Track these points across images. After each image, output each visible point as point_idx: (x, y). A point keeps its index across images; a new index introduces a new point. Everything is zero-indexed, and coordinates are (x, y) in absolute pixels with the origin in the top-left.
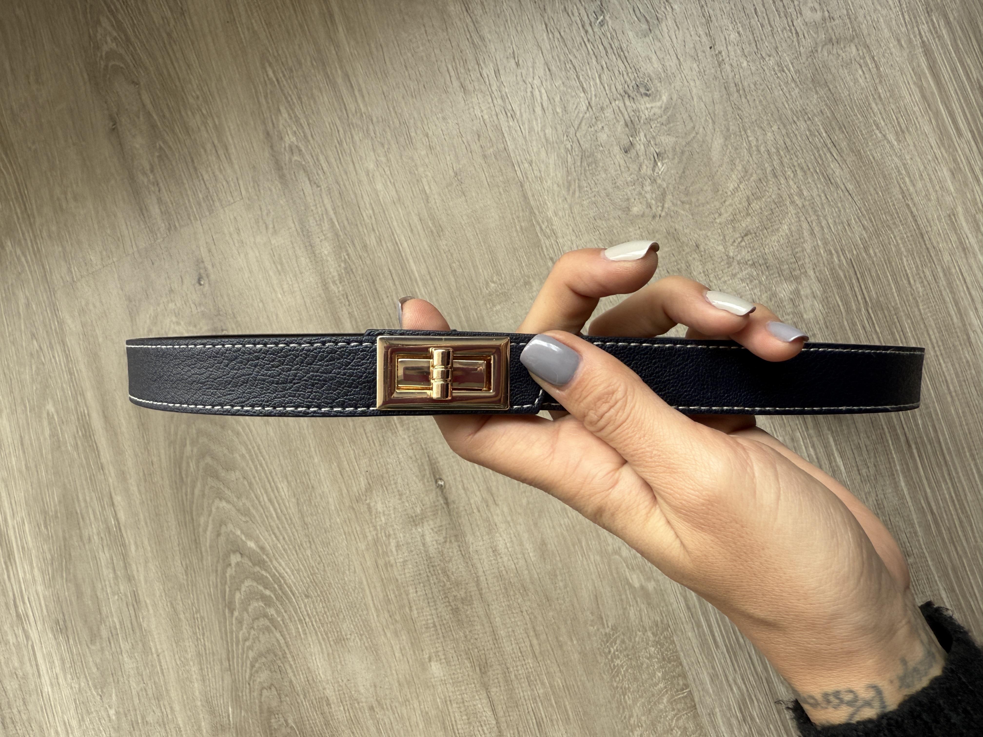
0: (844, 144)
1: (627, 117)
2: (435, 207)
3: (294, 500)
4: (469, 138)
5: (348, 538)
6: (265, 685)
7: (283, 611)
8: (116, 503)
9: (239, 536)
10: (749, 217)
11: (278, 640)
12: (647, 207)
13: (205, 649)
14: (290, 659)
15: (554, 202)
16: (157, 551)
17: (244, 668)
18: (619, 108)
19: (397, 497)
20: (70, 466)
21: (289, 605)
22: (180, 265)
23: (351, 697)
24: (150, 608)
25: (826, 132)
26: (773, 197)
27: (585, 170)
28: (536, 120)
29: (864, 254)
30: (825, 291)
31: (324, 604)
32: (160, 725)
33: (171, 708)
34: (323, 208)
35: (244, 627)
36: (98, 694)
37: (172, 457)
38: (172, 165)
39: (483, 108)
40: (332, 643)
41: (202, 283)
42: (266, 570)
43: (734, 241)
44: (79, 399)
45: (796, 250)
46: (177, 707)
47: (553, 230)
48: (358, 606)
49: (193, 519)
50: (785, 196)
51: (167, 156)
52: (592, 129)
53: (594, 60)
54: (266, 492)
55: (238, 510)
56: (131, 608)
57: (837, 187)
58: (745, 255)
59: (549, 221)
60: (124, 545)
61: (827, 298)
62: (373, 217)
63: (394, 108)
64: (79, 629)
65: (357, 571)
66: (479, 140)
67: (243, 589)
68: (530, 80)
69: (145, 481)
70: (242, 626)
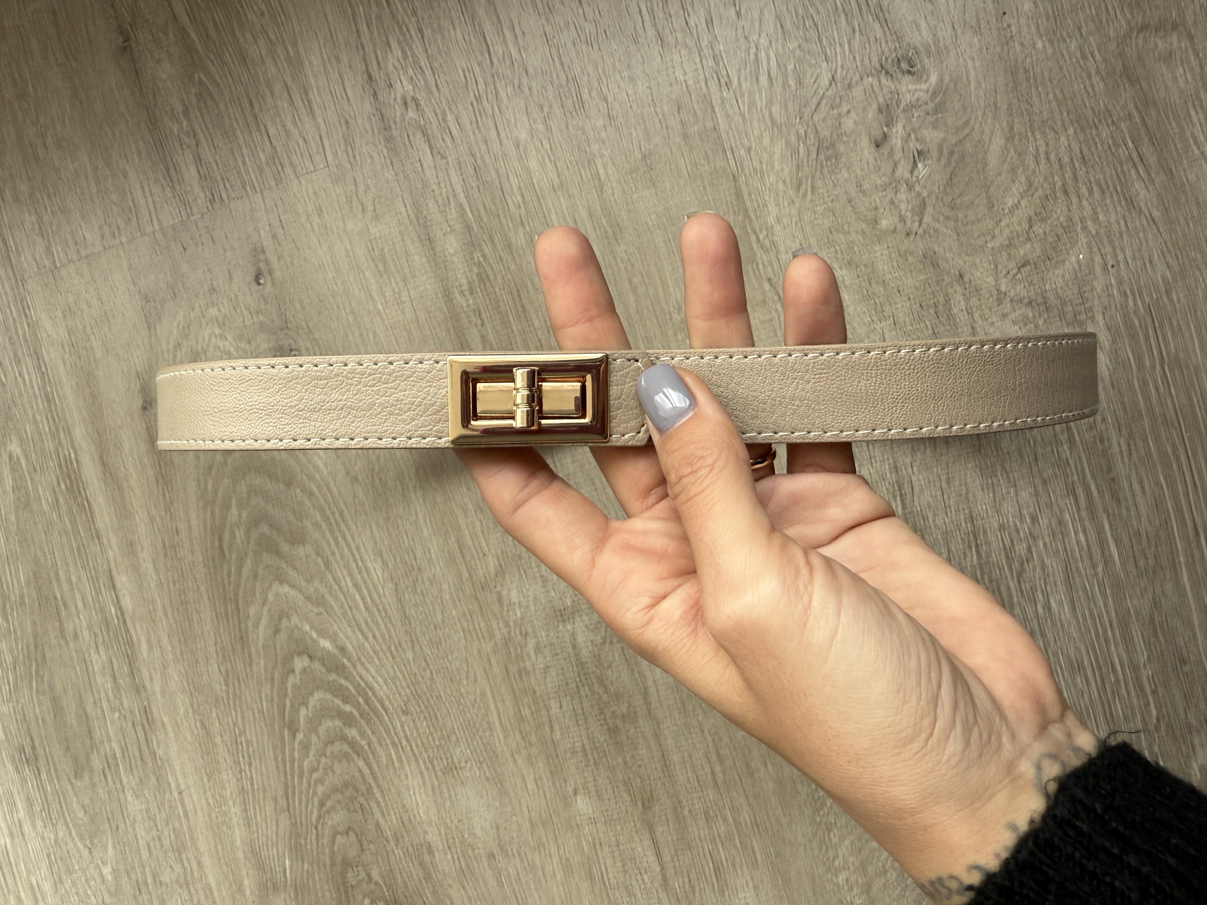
0: (1152, 160)
1: (881, 100)
2: (612, 199)
3: (390, 585)
4: (666, 109)
5: (468, 637)
6: (340, 829)
7: (369, 732)
8: (118, 585)
9: (307, 633)
10: (1029, 243)
11: (360, 771)
12: (901, 221)
13: (252, 784)
14: (378, 795)
15: (778, 205)
16: (182, 653)
17: (309, 808)
18: (872, 86)
19: (540, 584)
20: (45, 532)
21: (378, 723)
22: (229, 253)
23: (463, 842)
24: (169, 729)
25: (1133, 142)
26: (1062, 219)
27: (822, 166)
28: (760, 93)
29: (1165, 299)
30: (1114, 341)
31: (430, 723)
32: (180, 886)
33: (199, 863)
34: (450, 189)
35: (312, 753)
36: (85, 846)
37: (208, 524)
38: (218, 107)
39: (687, 70)
40: (439, 773)
41: (262, 281)
42: (346, 678)
43: (1009, 272)
44: (62, 437)
45: (1084, 288)
46: (207, 861)
47: (773, 242)
48: (477, 726)
49: (238, 609)
50: (1076, 219)
51: (210, 95)
52: (835, 112)
53: (843, 21)
54: (351, 575)
55: (308, 598)
56: (139, 729)
57: (1140, 212)
58: (1021, 290)
59: (770, 230)
60: (130, 643)
61: (1116, 351)
62: (522, 206)
63: (560, 58)
64: (56, 759)
65: (479, 680)
66: (679, 113)
67: (312, 703)
68: (755, 37)
69: (166, 555)
70: (308, 753)
